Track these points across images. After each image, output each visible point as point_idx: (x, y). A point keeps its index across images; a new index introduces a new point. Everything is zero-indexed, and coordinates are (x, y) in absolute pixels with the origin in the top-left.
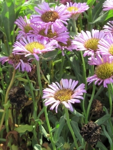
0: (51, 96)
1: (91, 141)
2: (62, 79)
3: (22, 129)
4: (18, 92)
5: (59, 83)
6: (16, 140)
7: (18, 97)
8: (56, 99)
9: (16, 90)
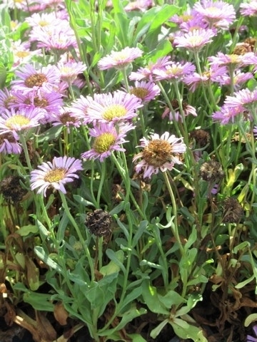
0: (40, 179)
1: (99, 232)
2: (55, 158)
3: (25, 231)
4: (13, 182)
5: (52, 163)
6: (21, 247)
7: (12, 189)
8: (46, 181)
9: (10, 180)
